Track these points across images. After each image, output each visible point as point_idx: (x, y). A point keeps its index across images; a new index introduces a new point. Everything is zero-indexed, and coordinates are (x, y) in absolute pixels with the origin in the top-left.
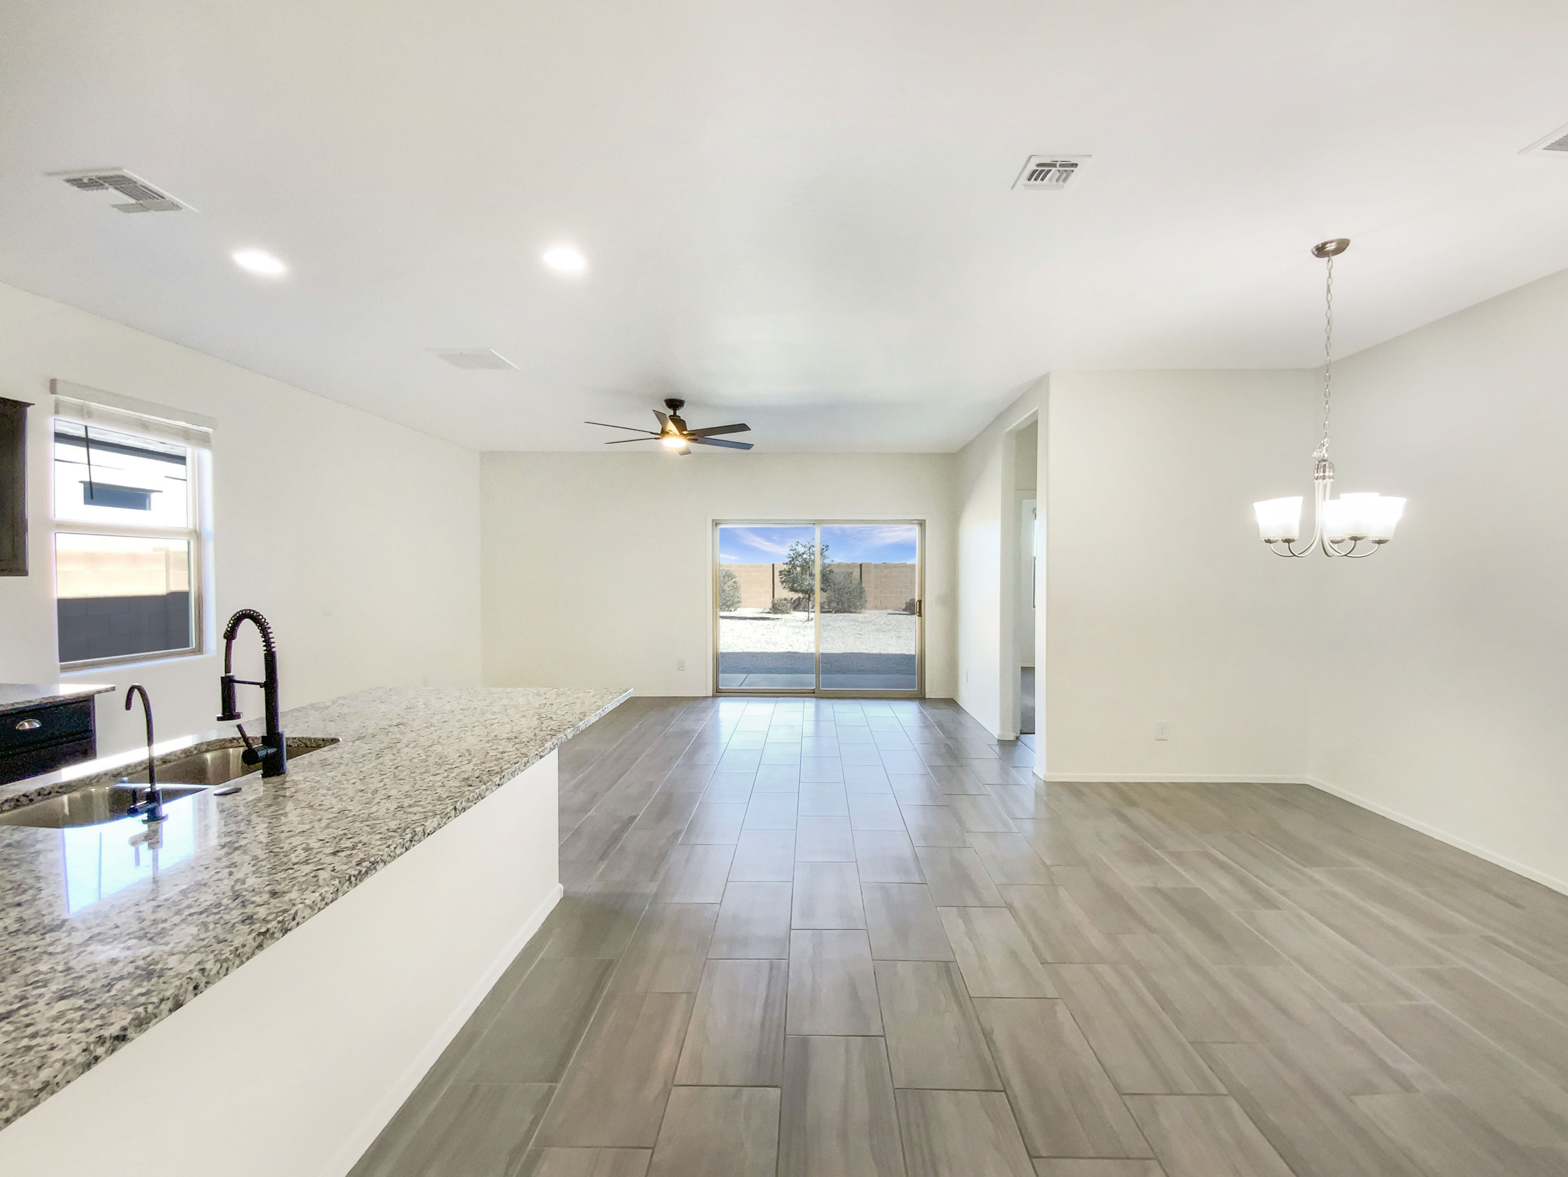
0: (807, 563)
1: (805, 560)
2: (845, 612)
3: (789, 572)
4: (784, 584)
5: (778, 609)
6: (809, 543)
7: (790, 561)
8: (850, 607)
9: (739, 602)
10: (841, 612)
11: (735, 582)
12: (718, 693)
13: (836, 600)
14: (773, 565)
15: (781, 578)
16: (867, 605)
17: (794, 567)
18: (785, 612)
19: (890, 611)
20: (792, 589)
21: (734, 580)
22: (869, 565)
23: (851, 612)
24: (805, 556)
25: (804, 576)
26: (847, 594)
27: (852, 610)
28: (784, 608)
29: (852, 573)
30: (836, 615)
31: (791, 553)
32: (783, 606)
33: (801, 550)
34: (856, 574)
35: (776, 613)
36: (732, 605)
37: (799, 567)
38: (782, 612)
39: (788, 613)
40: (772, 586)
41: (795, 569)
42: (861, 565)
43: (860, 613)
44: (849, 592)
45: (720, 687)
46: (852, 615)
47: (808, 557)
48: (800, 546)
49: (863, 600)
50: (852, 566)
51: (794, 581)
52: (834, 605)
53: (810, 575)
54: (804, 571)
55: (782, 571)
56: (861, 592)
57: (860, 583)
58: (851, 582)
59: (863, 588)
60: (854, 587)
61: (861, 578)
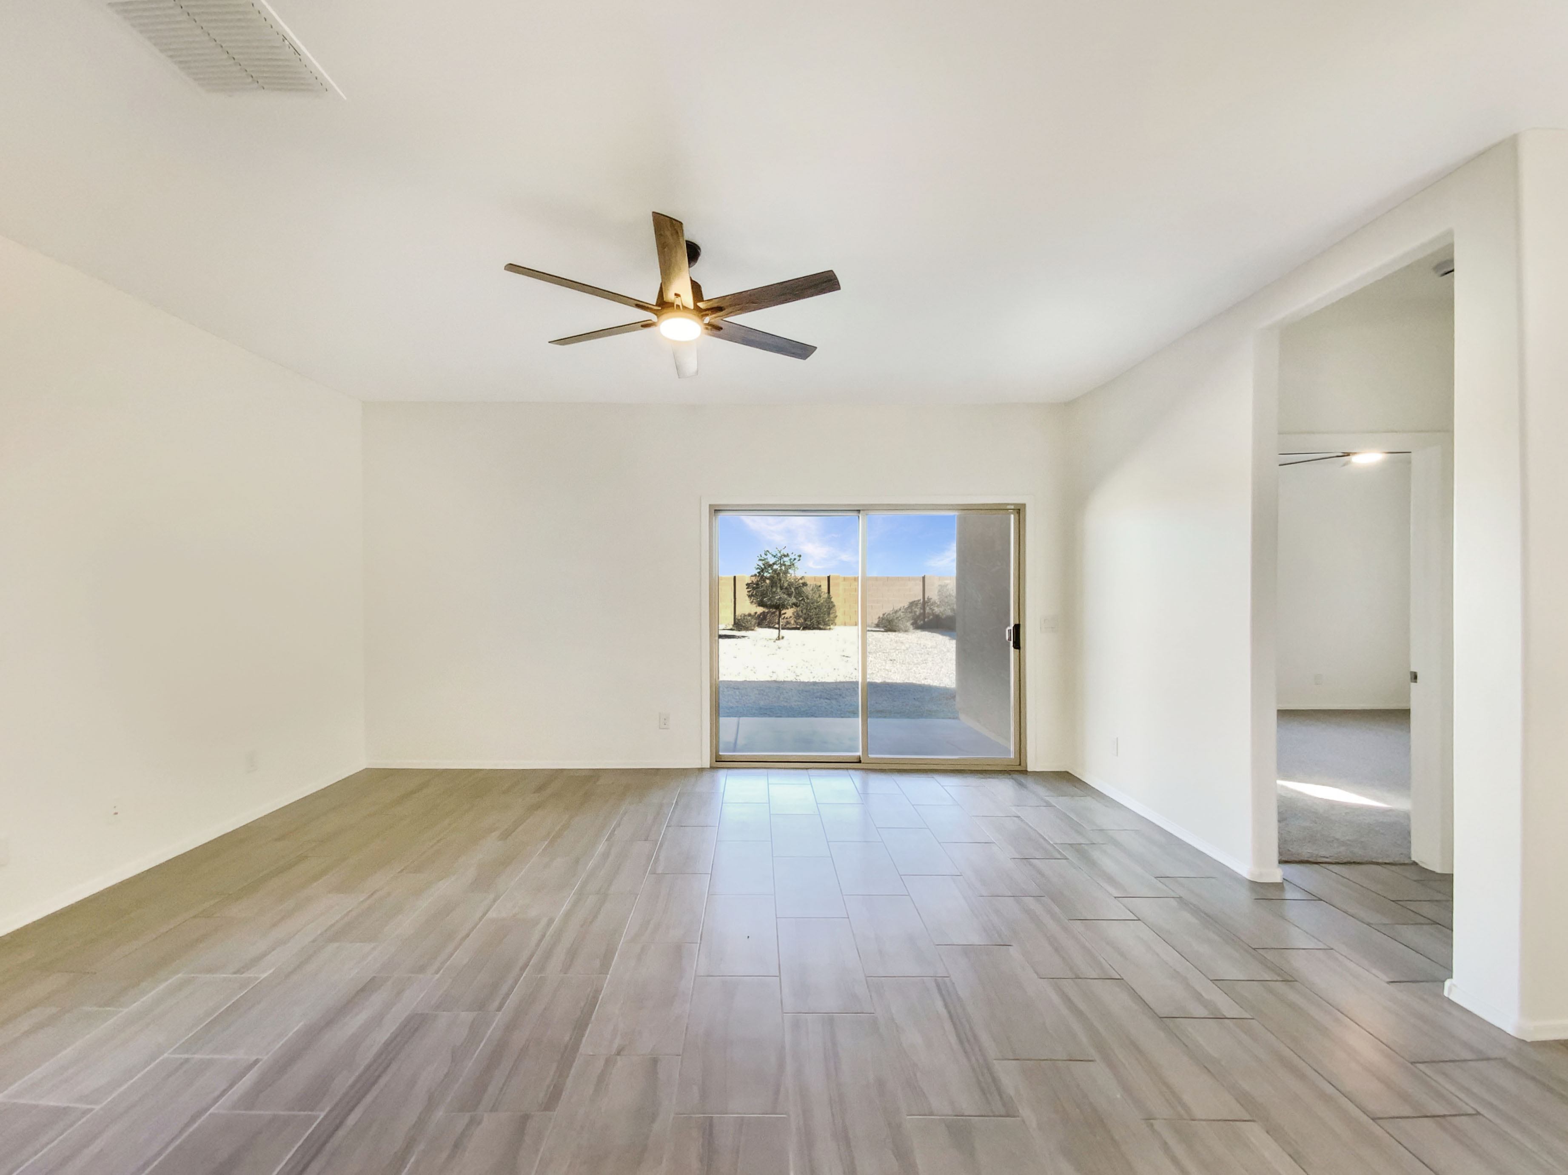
0: (778, 574)
1: (775, 571)
2: (814, 629)
3: (757, 584)
4: (753, 598)
5: (742, 626)
6: (780, 552)
7: (759, 573)
8: (819, 623)
10: (810, 629)
12: (719, 762)
13: (804, 616)
14: (735, 578)
15: (748, 592)
16: (837, 621)
17: (763, 579)
18: (750, 628)
19: (862, 628)
20: (761, 604)
22: (837, 578)
23: (820, 629)
24: (775, 567)
25: (774, 590)
26: (816, 608)
27: (822, 627)
28: (748, 625)
29: (820, 586)
30: (804, 632)
31: (761, 563)
32: (747, 622)
33: (771, 560)
34: (824, 588)
35: (740, 630)
37: (768, 579)
38: (746, 629)
39: (753, 630)
40: (733, 600)
41: (764, 581)
42: (829, 578)
43: (829, 630)
44: (818, 607)
45: (721, 754)
46: (822, 632)
47: (779, 568)
48: (769, 556)
49: (832, 616)
50: (821, 579)
51: (764, 595)
52: (801, 620)
53: (781, 588)
54: (773, 584)
55: (747, 585)
56: (829, 606)
57: (829, 598)
58: (820, 596)
59: (832, 602)
60: (822, 601)
61: (829, 592)
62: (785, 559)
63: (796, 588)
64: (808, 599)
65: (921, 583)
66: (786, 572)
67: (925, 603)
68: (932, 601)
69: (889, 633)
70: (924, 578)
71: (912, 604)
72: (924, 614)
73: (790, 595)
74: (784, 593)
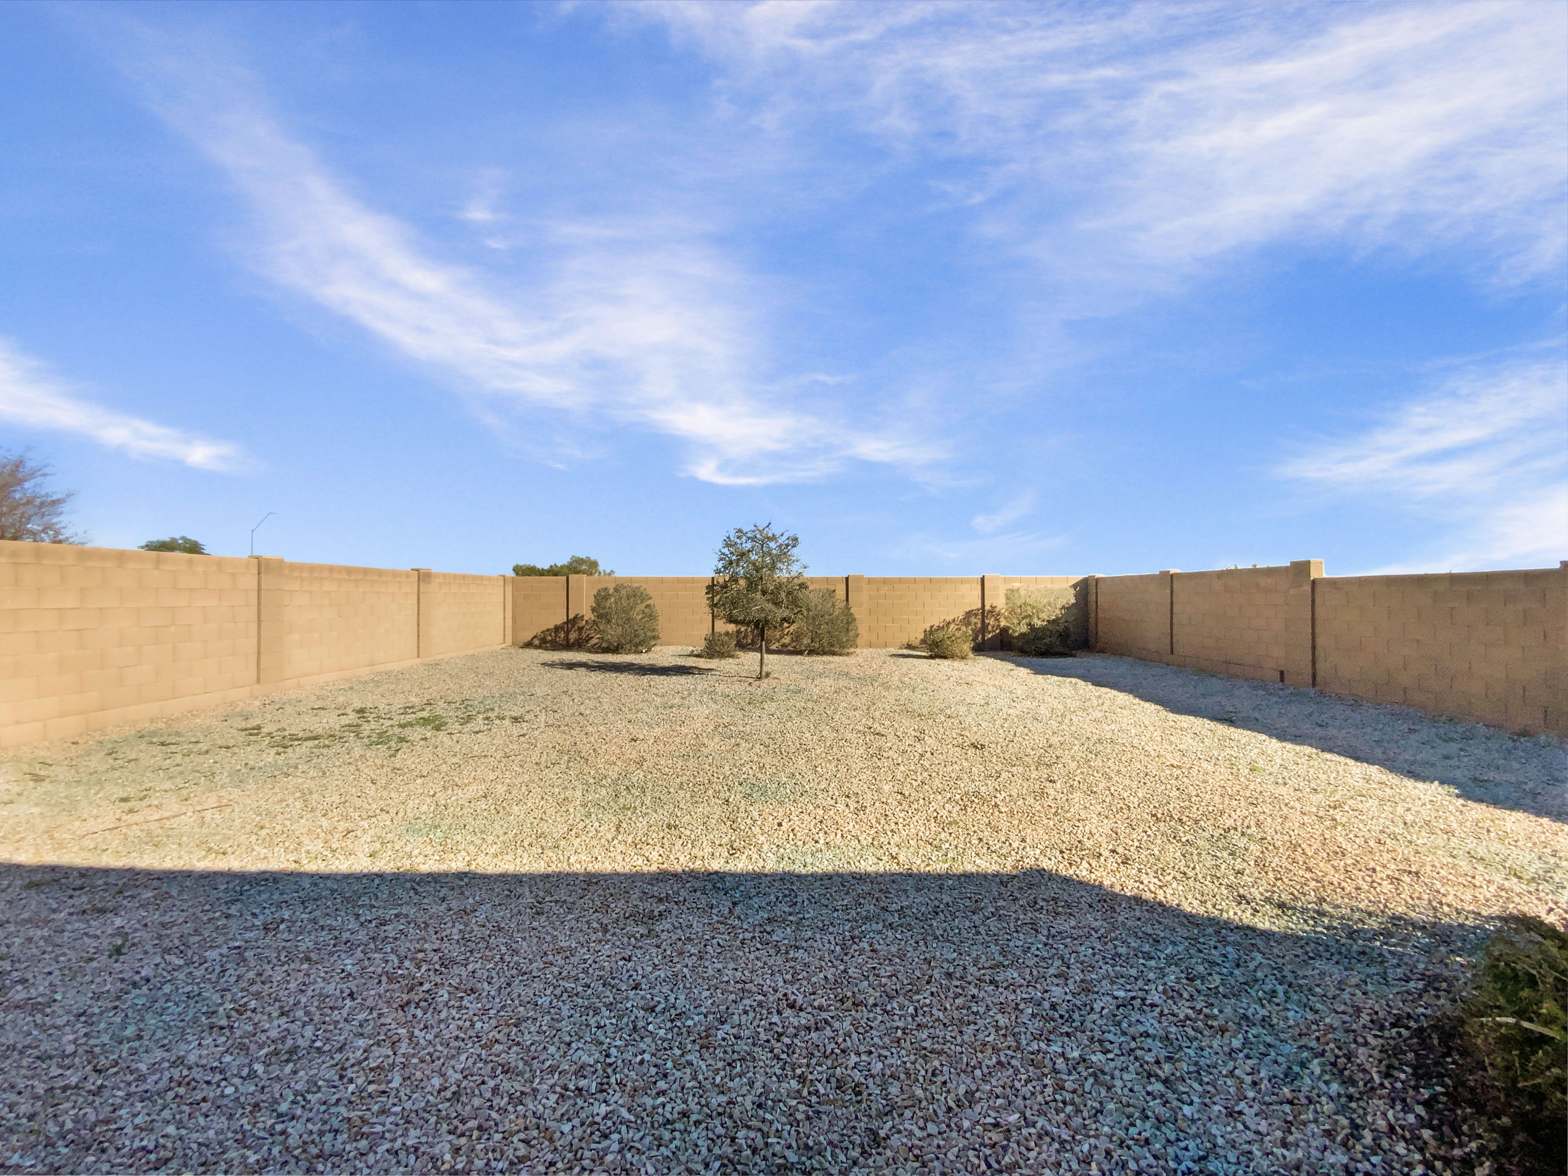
0: (759, 569)
1: (753, 563)
2: (824, 653)
3: (726, 587)
4: (716, 609)
5: (715, 652)
6: (762, 532)
7: (726, 566)
8: (831, 645)
9: (654, 638)
10: (818, 654)
11: (648, 606)
13: (809, 635)
15: (713, 598)
16: (859, 641)
17: (733, 576)
18: (727, 655)
19: (894, 651)
20: (727, 617)
21: (648, 602)
22: (860, 578)
23: (834, 654)
24: (753, 557)
25: (753, 595)
26: (827, 623)
27: (835, 650)
28: (725, 650)
29: (834, 591)
30: (809, 658)
31: (732, 552)
32: (722, 644)
33: (747, 545)
34: (841, 593)
35: (713, 658)
36: (641, 643)
37: (740, 576)
38: (722, 655)
39: (732, 656)
41: (735, 580)
42: (847, 579)
43: (848, 654)
44: (831, 621)
46: (836, 659)
47: (761, 559)
48: (743, 538)
49: (851, 634)
50: (835, 580)
51: (734, 603)
52: (807, 641)
53: (764, 593)
54: (752, 585)
55: (708, 587)
56: (849, 620)
57: (847, 607)
58: (833, 606)
59: (851, 614)
60: (836, 613)
61: (847, 600)
62: (773, 545)
63: (789, 593)
64: (808, 610)
65: (979, 587)
66: (773, 567)
67: (983, 613)
68: (997, 610)
69: (938, 661)
70: (983, 579)
71: (969, 614)
72: (984, 628)
73: (777, 604)
74: (768, 601)
